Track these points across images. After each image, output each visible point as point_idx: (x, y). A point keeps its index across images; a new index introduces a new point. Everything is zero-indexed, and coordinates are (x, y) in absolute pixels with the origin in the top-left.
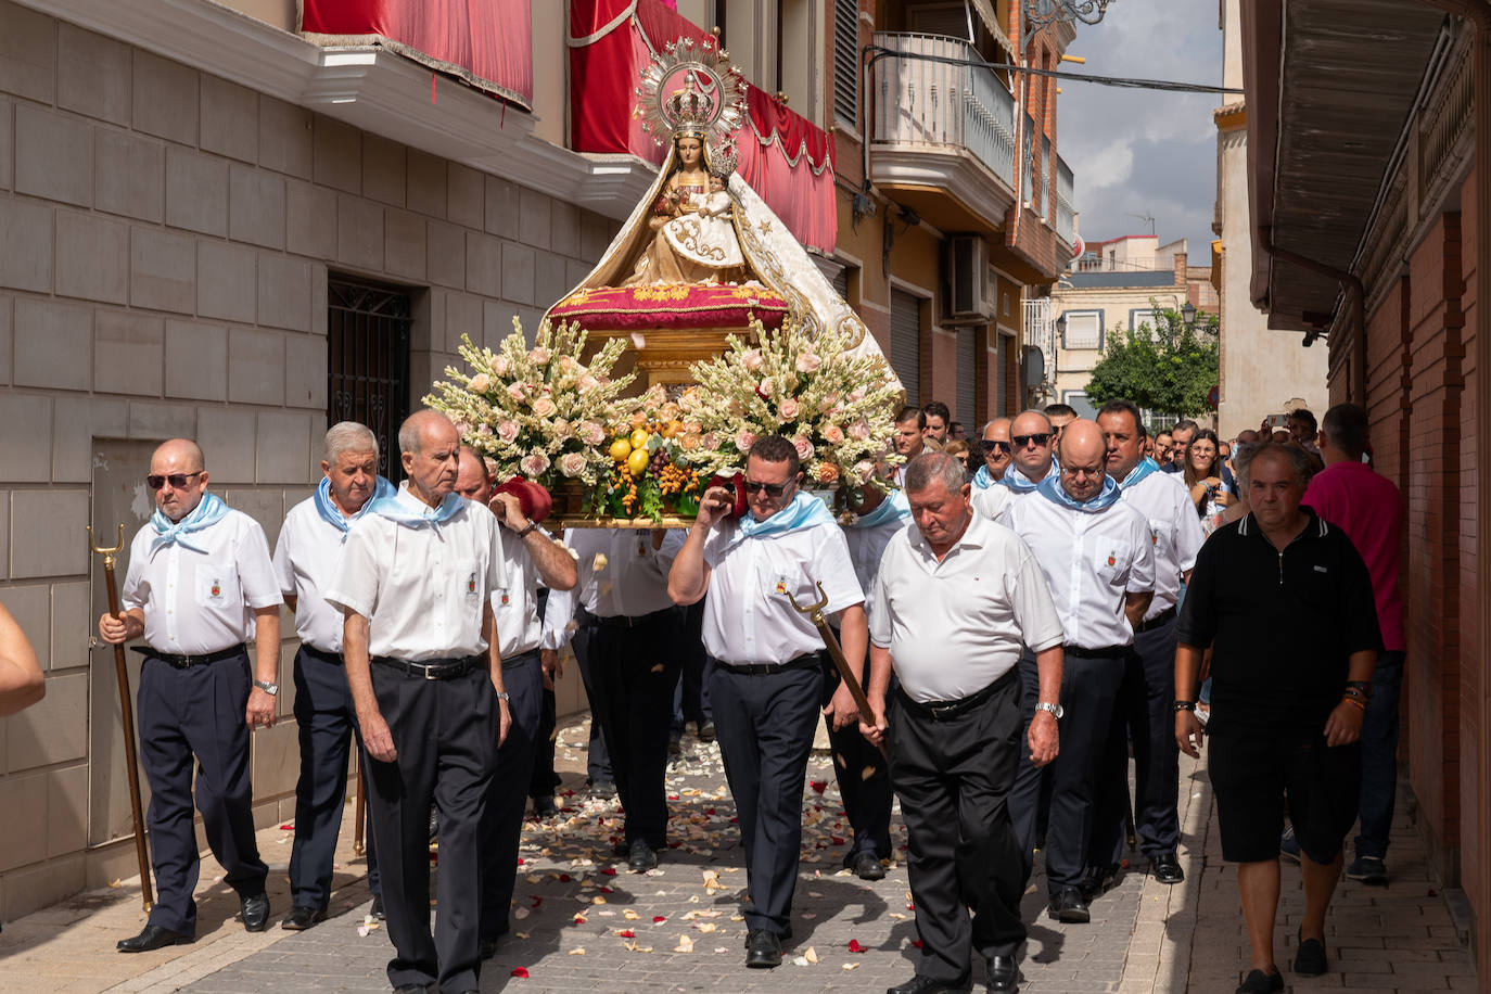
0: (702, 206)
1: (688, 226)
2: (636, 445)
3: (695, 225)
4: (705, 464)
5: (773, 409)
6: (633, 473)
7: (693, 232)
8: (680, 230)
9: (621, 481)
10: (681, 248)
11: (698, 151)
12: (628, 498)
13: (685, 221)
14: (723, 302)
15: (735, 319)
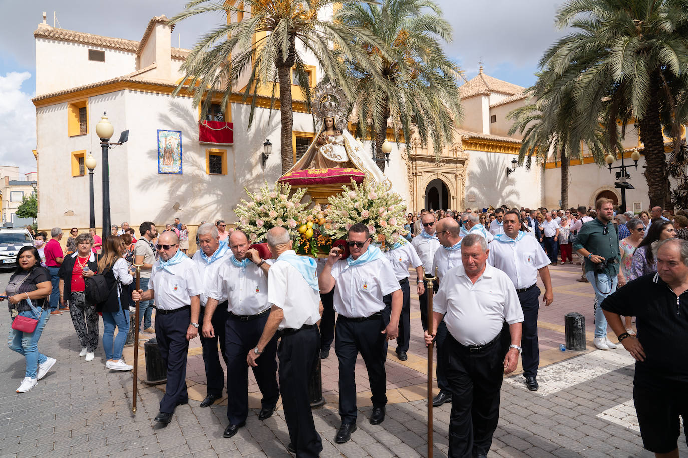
0: (334, 141)
1: (328, 148)
2: (309, 228)
3: (331, 148)
4: (334, 235)
5: (359, 214)
6: (308, 238)
7: (330, 150)
8: (326, 150)
9: (303, 241)
10: (326, 156)
11: (332, 123)
12: (307, 247)
13: (328, 146)
14: (341, 174)
15: (345, 180)
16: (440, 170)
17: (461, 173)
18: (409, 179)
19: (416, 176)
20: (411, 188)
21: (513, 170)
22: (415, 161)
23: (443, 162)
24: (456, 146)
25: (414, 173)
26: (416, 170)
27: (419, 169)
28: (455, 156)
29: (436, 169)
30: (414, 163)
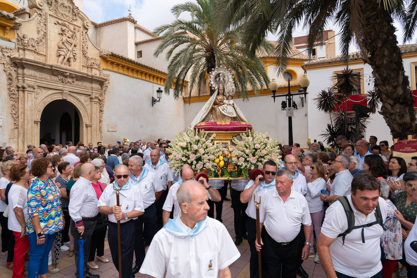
16: (67, 88)
17: (97, 95)
18: (11, 95)
19: (24, 91)
20: (14, 107)
21: (158, 99)
22: (23, 68)
23: (71, 76)
24: (92, 61)
25: (21, 86)
26: (24, 82)
27: (29, 81)
28: (90, 74)
29: (60, 86)
30: (20, 71)
